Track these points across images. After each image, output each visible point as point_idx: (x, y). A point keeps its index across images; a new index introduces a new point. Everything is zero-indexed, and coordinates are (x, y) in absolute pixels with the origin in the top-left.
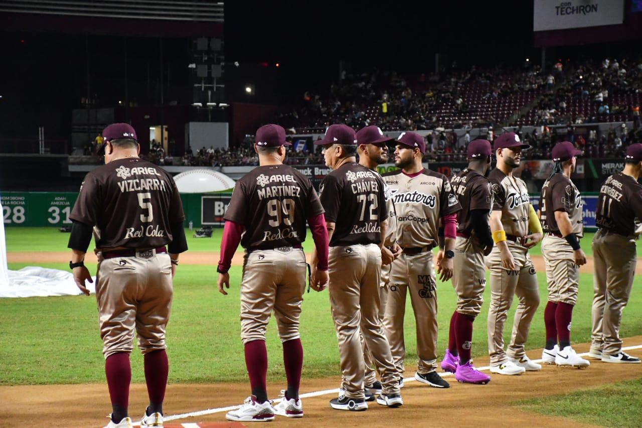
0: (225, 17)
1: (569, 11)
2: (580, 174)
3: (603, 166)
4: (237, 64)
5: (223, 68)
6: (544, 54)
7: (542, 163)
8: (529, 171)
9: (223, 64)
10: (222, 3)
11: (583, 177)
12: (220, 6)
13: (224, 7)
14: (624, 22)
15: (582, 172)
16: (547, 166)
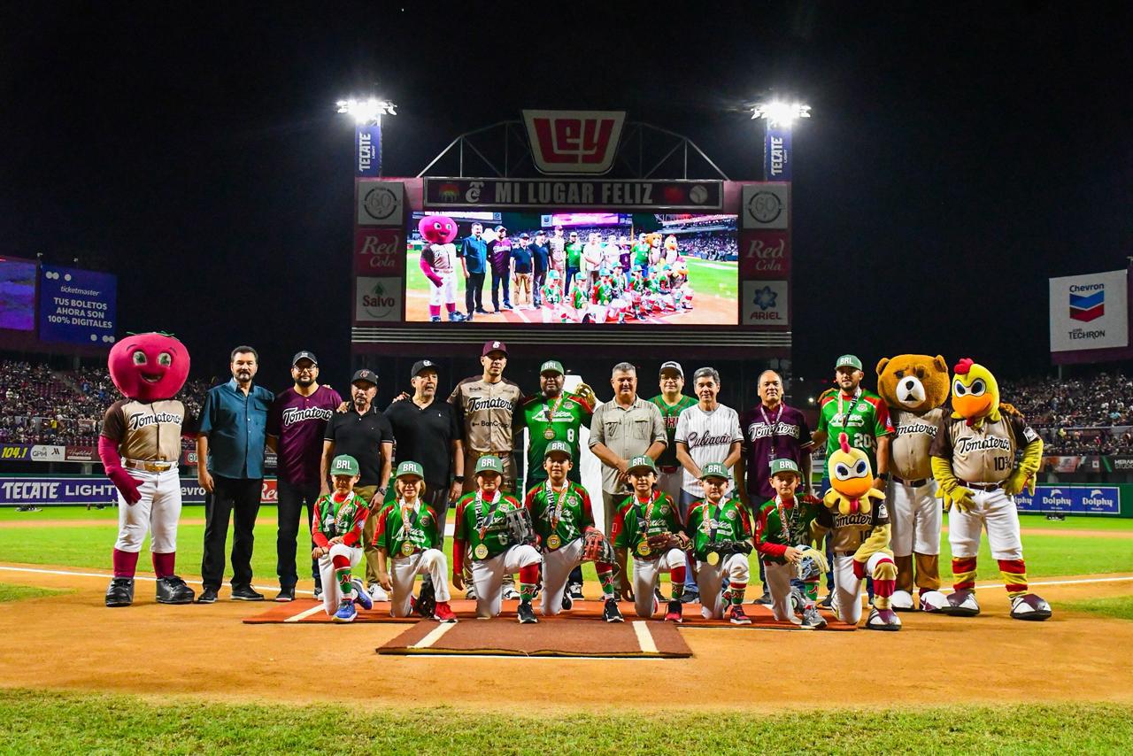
0: (792, 343)
1: (1080, 335)
2: (1095, 469)
3: (1116, 462)
4: (802, 379)
5: (791, 382)
6: (1060, 370)
7: (1062, 459)
8: (1051, 465)
9: (790, 379)
10: (790, 333)
11: (1099, 471)
12: (788, 335)
13: (792, 335)
14: (1129, 345)
15: (1098, 466)
16: (1066, 461)
